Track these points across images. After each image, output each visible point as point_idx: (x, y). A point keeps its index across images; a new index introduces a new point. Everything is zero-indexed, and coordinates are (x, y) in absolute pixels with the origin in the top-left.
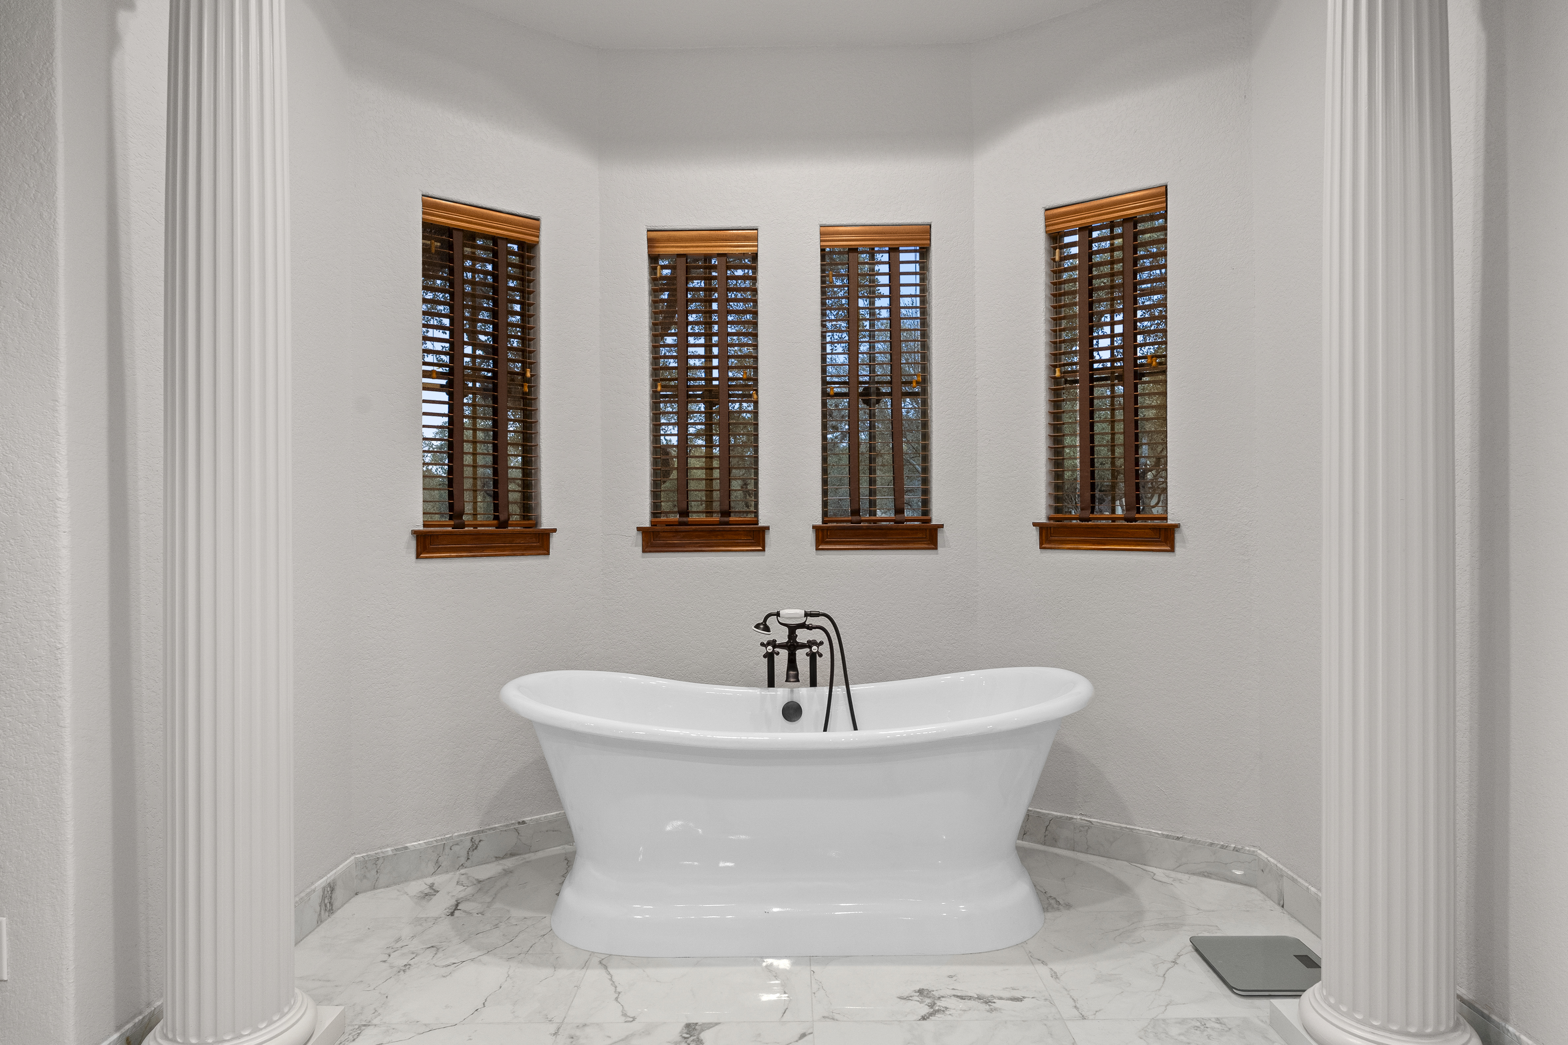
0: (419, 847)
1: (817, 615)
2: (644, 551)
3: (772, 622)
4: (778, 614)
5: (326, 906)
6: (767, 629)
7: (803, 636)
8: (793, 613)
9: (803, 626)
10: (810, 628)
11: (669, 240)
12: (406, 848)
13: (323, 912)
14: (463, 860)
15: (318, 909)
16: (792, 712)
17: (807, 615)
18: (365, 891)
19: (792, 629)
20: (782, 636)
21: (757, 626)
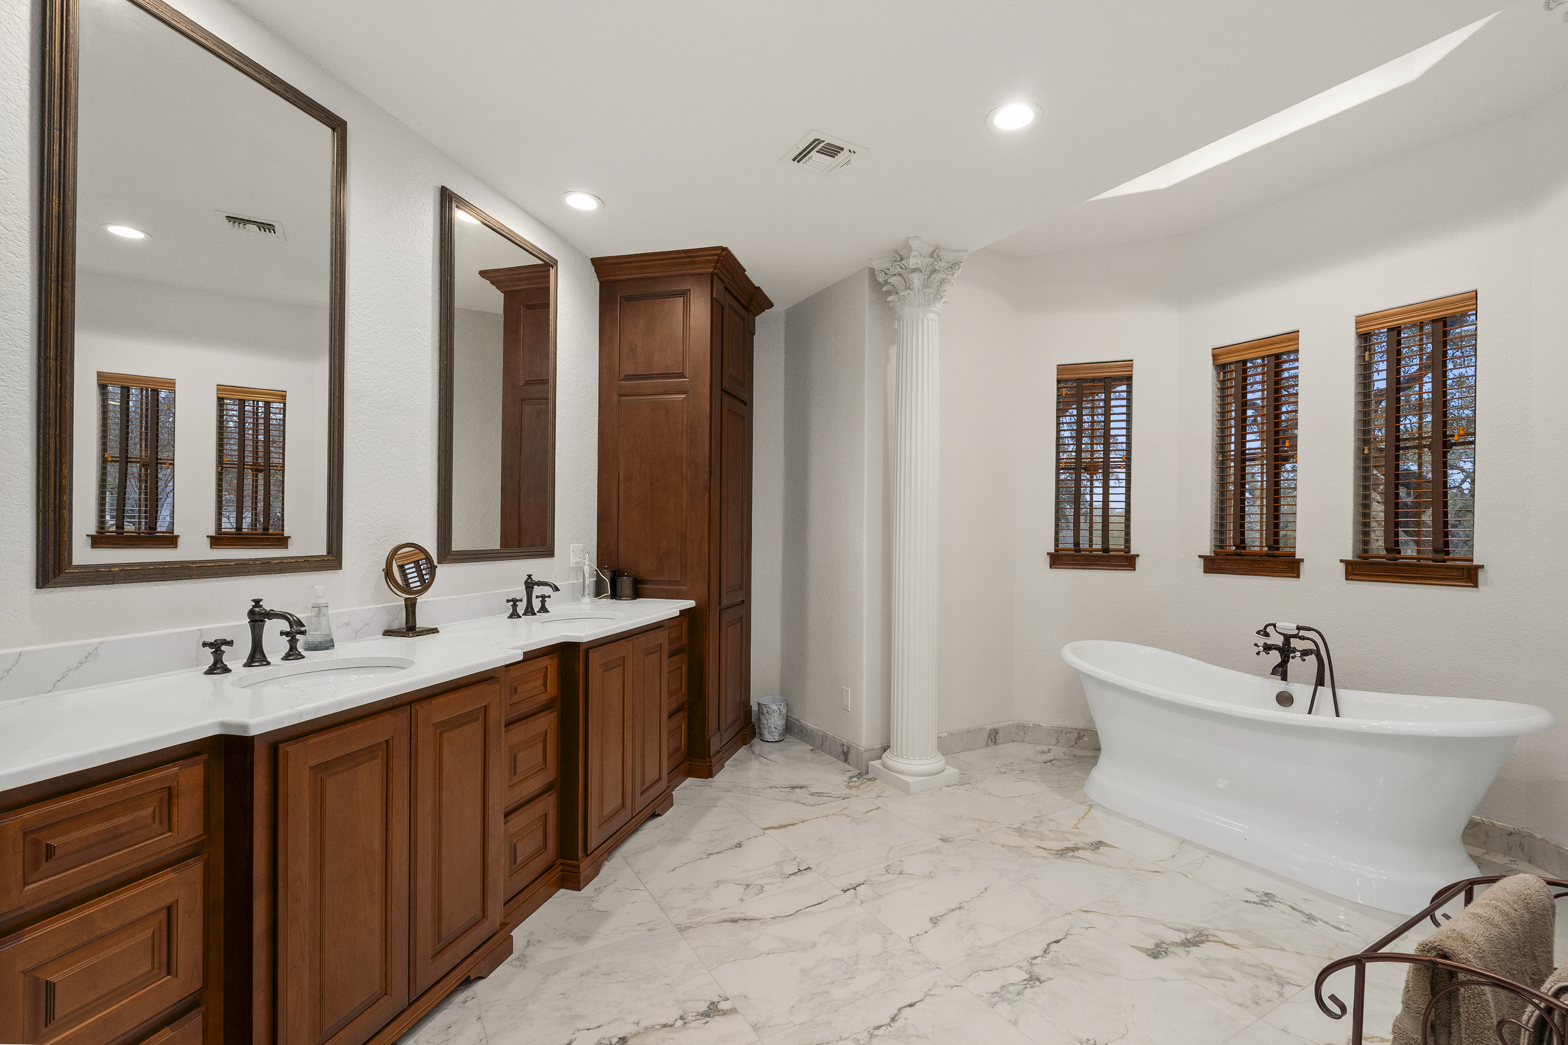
0: (1047, 727)
1: (1309, 629)
2: (1205, 572)
3: (1270, 630)
4: (1274, 625)
5: (992, 739)
6: (1267, 635)
7: (1294, 642)
8: (1289, 627)
9: (1295, 636)
10: (1303, 638)
11: (1228, 353)
12: (1040, 726)
13: (989, 741)
14: (1073, 743)
15: (987, 739)
16: (1285, 699)
17: (1299, 628)
18: (1018, 742)
19: (1287, 638)
20: (1279, 641)
21: (1258, 633)
